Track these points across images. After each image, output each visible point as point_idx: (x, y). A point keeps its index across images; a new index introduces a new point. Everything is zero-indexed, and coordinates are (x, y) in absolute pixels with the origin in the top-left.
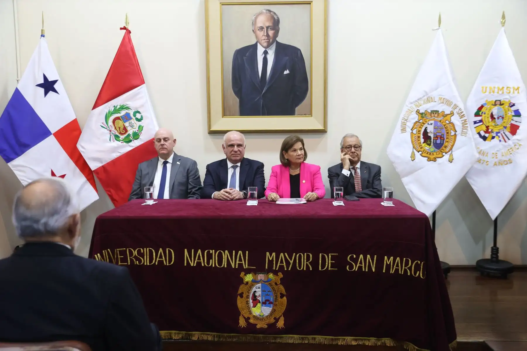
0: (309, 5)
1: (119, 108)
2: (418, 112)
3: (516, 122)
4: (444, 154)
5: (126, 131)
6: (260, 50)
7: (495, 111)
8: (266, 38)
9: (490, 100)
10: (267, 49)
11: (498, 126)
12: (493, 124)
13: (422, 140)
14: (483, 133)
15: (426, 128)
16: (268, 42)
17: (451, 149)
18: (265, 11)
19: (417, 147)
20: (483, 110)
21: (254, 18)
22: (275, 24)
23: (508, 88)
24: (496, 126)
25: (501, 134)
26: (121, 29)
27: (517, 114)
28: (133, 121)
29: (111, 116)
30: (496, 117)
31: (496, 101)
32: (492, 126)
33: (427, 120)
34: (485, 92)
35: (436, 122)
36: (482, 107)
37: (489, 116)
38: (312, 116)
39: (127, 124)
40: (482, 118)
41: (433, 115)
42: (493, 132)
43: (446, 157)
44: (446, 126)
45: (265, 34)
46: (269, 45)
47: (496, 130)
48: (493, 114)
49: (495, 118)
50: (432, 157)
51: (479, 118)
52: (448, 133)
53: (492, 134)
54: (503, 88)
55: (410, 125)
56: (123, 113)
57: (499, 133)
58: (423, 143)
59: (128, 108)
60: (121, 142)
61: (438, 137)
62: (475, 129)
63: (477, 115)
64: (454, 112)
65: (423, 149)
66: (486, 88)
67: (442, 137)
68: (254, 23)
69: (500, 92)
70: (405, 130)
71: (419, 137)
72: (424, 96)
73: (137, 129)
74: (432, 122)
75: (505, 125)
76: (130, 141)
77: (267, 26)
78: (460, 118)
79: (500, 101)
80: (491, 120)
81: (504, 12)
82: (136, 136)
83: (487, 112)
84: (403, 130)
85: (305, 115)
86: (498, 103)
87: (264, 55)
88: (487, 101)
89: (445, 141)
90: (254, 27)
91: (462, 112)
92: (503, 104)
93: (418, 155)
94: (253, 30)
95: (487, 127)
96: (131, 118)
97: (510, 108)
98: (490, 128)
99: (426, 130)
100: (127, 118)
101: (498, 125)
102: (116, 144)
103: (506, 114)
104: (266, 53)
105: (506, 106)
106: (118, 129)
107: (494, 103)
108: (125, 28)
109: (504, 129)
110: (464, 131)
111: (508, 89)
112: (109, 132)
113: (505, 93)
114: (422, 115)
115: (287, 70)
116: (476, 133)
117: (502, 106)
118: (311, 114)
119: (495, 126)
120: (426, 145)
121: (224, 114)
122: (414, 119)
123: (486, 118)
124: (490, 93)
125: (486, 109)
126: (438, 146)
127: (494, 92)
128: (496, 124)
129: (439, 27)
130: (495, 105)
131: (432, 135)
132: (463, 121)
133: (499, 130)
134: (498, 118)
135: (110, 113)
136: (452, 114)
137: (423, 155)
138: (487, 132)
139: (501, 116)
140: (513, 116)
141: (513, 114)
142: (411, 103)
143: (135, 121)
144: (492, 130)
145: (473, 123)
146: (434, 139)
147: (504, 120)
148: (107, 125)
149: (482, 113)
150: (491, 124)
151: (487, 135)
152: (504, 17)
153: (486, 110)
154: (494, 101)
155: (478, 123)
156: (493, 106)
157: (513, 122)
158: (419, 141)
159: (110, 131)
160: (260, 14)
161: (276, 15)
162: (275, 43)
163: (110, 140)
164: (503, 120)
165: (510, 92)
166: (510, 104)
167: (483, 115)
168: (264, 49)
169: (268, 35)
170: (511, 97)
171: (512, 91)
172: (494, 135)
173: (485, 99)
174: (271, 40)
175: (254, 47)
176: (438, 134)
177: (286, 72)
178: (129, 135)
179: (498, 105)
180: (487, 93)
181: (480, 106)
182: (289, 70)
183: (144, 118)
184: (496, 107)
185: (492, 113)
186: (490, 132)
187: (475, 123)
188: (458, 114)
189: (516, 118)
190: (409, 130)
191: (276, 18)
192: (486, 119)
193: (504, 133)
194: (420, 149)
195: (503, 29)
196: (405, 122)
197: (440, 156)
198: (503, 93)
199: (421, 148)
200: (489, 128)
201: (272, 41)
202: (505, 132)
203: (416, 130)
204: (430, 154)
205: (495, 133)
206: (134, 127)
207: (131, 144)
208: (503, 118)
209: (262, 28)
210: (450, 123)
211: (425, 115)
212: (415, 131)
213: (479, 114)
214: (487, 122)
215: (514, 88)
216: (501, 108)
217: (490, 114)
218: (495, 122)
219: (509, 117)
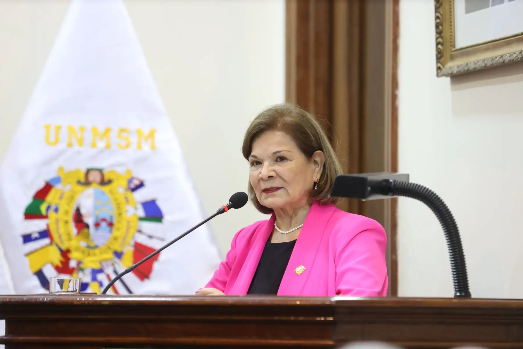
3: (150, 237)
7: (87, 202)
9: (70, 167)
11: (97, 251)
12: (83, 244)
14: (51, 274)
20: (51, 198)
23: (122, 130)
24: (92, 251)
25: (108, 276)
27: (153, 212)
30: (89, 220)
31: (88, 172)
32: (77, 249)
34: (57, 142)
36: (47, 188)
37: (70, 218)
40: (48, 226)
42: (81, 270)
47: (90, 263)
48: (83, 211)
49: (87, 226)
51: (38, 225)
53: (81, 275)
54: (108, 131)
57: (101, 271)
62: (27, 260)
63: (31, 213)
66: (59, 128)
69: (101, 144)
75: (117, 247)
79: (100, 171)
80: (74, 231)
83: (63, 207)
86: (95, 177)
88: (61, 169)
92: (110, 182)
95: (65, 254)
97: (129, 194)
98: (75, 256)
101: (96, 247)
103: (120, 214)
105: (120, 187)
107: (83, 179)
109: (116, 260)
111: (124, 135)
113: (114, 147)
116: (29, 272)
117: (106, 189)
119: (87, 250)
123: (60, 223)
124: (70, 145)
125: (58, 195)
127: (81, 142)
128: (92, 245)
130: (87, 183)
133: (101, 263)
134: (97, 225)
138: (62, 268)
139: (104, 220)
140: (141, 219)
141: (141, 213)
144: (79, 263)
145: (21, 240)
147: (116, 233)
149: (48, 208)
150: (76, 243)
153: (61, 198)
154: (83, 170)
155: (36, 239)
156: (79, 188)
157: (142, 240)
164: (111, 231)
165: (128, 146)
166: (130, 181)
167: (51, 214)
171: (134, 139)
172: (87, 279)
173: (56, 165)
179: (94, 185)
180: (62, 146)
181: (41, 185)
184: (90, 191)
185: (78, 210)
186: (73, 269)
187: (27, 238)
189: (149, 227)
192: (62, 230)
193: (115, 271)
198: (108, 147)
200: (70, 256)
205: (88, 272)
208: (111, 225)
213: (40, 211)
214: (64, 237)
215: (138, 132)
216: (103, 193)
217: (72, 212)
218: (87, 237)
219: (128, 222)
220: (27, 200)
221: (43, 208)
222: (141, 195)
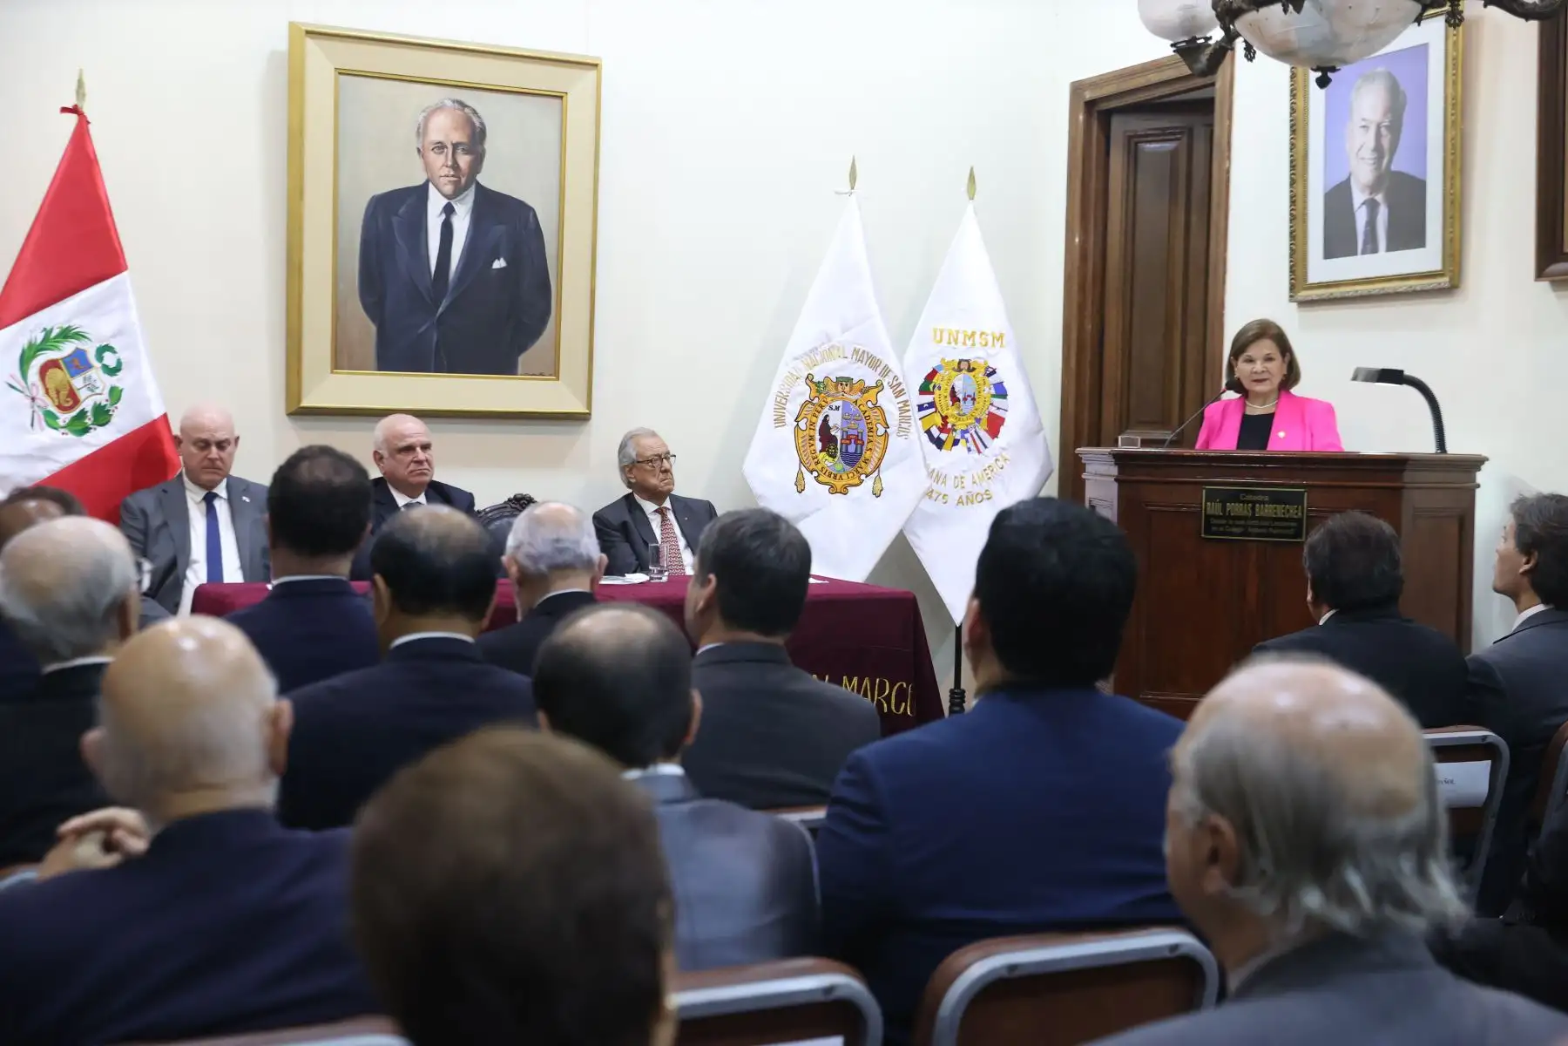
0: (557, 101)
1: (58, 336)
2: (809, 379)
3: (998, 408)
4: (863, 477)
5: (76, 401)
6: (436, 203)
7: (960, 382)
8: (452, 173)
9: (950, 358)
10: (452, 202)
11: (965, 417)
12: (956, 412)
13: (819, 446)
14: (935, 432)
15: (827, 416)
16: (456, 184)
17: (878, 467)
18: (449, 103)
19: (807, 462)
20: (936, 380)
21: (421, 118)
22: (475, 139)
23: (982, 334)
24: (962, 417)
25: (971, 435)
26: (64, 110)
27: (1001, 392)
28: (96, 374)
29: (34, 356)
30: (960, 396)
31: (960, 362)
32: (953, 416)
33: (829, 399)
34: (941, 341)
35: (845, 403)
36: (933, 373)
37: (948, 394)
38: (558, 379)
39: (78, 382)
40: (934, 399)
41: (840, 388)
42: (955, 430)
43: (868, 483)
44: (867, 414)
45: (450, 163)
46: (458, 191)
47: (960, 426)
48: (956, 390)
49: (959, 400)
50: (839, 484)
51: (927, 399)
52: (870, 430)
53: (954, 433)
54: (973, 334)
55: (793, 408)
56: (68, 348)
57: (966, 431)
58: (821, 451)
59: (79, 336)
60: (63, 430)
61: (850, 440)
63: (924, 390)
64: (885, 384)
65: (820, 466)
66: (942, 331)
67: (858, 440)
68: (422, 131)
69: (969, 343)
70: (783, 421)
71: (812, 438)
72: (823, 344)
73: (106, 395)
74: (839, 403)
75: (977, 415)
76: (86, 430)
77: (454, 142)
78: (896, 397)
79: (967, 361)
80: (950, 403)
81: (972, 169)
82: (102, 415)
83: (944, 386)
84: (780, 421)
85: (541, 375)
86: (964, 365)
87: (444, 216)
88: (943, 359)
89: (864, 448)
90: (421, 139)
91: (900, 384)
92: (974, 369)
93: (809, 478)
94: (419, 150)
95: (944, 418)
96: (90, 367)
97: (986, 378)
98: (951, 420)
99: (825, 420)
100: (78, 363)
101: (964, 415)
102: (48, 436)
103: (980, 392)
104: (449, 210)
105: (980, 374)
106: (53, 394)
107: (956, 367)
108: (75, 110)
109: (977, 424)
110: (903, 425)
111: (983, 336)
112: (28, 401)
113: (978, 345)
114: (818, 387)
115: (502, 259)
117: (971, 374)
118: (556, 374)
119: (958, 417)
120: (827, 457)
121: (337, 365)
122: (802, 394)
123: (941, 397)
124: (950, 343)
125: (941, 378)
126: (852, 459)
127: (956, 342)
128: (961, 413)
129: (853, 188)
130: (960, 370)
131: (838, 435)
132: (901, 405)
133: (967, 425)
134: (965, 399)
135: (34, 350)
136: (879, 386)
137: (820, 479)
138: (942, 429)
139: (969, 396)
140: (993, 396)
141: (993, 392)
142: (796, 359)
143: (101, 372)
144: (953, 425)
146: (842, 444)
147: (977, 405)
148: (26, 383)
149: (934, 387)
150: (951, 411)
151: (944, 436)
152: (972, 178)
153: (942, 380)
154: (957, 361)
155: (927, 408)
156: (954, 373)
157: (993, 410)
158: (812, 448)
159: (33, 399)
160: (439, 108)
161: (479, 117)
162: (473, 187)
163: (32, 425)
164: (973, 404)
165: (986, 345)
166: (987, 369)
167: (936, 391)
168: (445, 201)
169: (455, 166)
170: (988, 355)
171: (990, 339)
172: (958, 437)
173: (940, 356)
174: (463, 180)
175: (420, 193)
176: (850, 432)
177: (499, 264)
178: (83, 414)
179: (964, 371)
180: (944, 344)
181: (930, 370)
182: (505, 259)
183: (123, 366)
184: (961, 376)
185: (953, 388)
186: (950, 429)
187: (921, 408)
188: (891, 387)
189: (997, 401)
190: (790, 420)
191: (477, 124)
192: (943, 402)
193: (976, 432)
194: (813, 466)
195: (970, 206)
196: (784, 401)
197: (856, 481)
198: (973, 345)
199: (817, 463)
200: (948, 420)
201: (465, 180)
202: (978, 430)
203: (805, 420)
204: (835, 476)
205: (958, 432)
206: (98, 391)
207: (86, 437)
208: (974, 399)
209: (440, 147)
210: (875, 406)
211: (825, 387)
212: (802, 425)
213: (929, 389)
214: (944, 408)
216: (969, 378)
217: (949, 390)
218: (959, 407)
219: (985, 398)
220: (921, 381)
221: (931, 387)
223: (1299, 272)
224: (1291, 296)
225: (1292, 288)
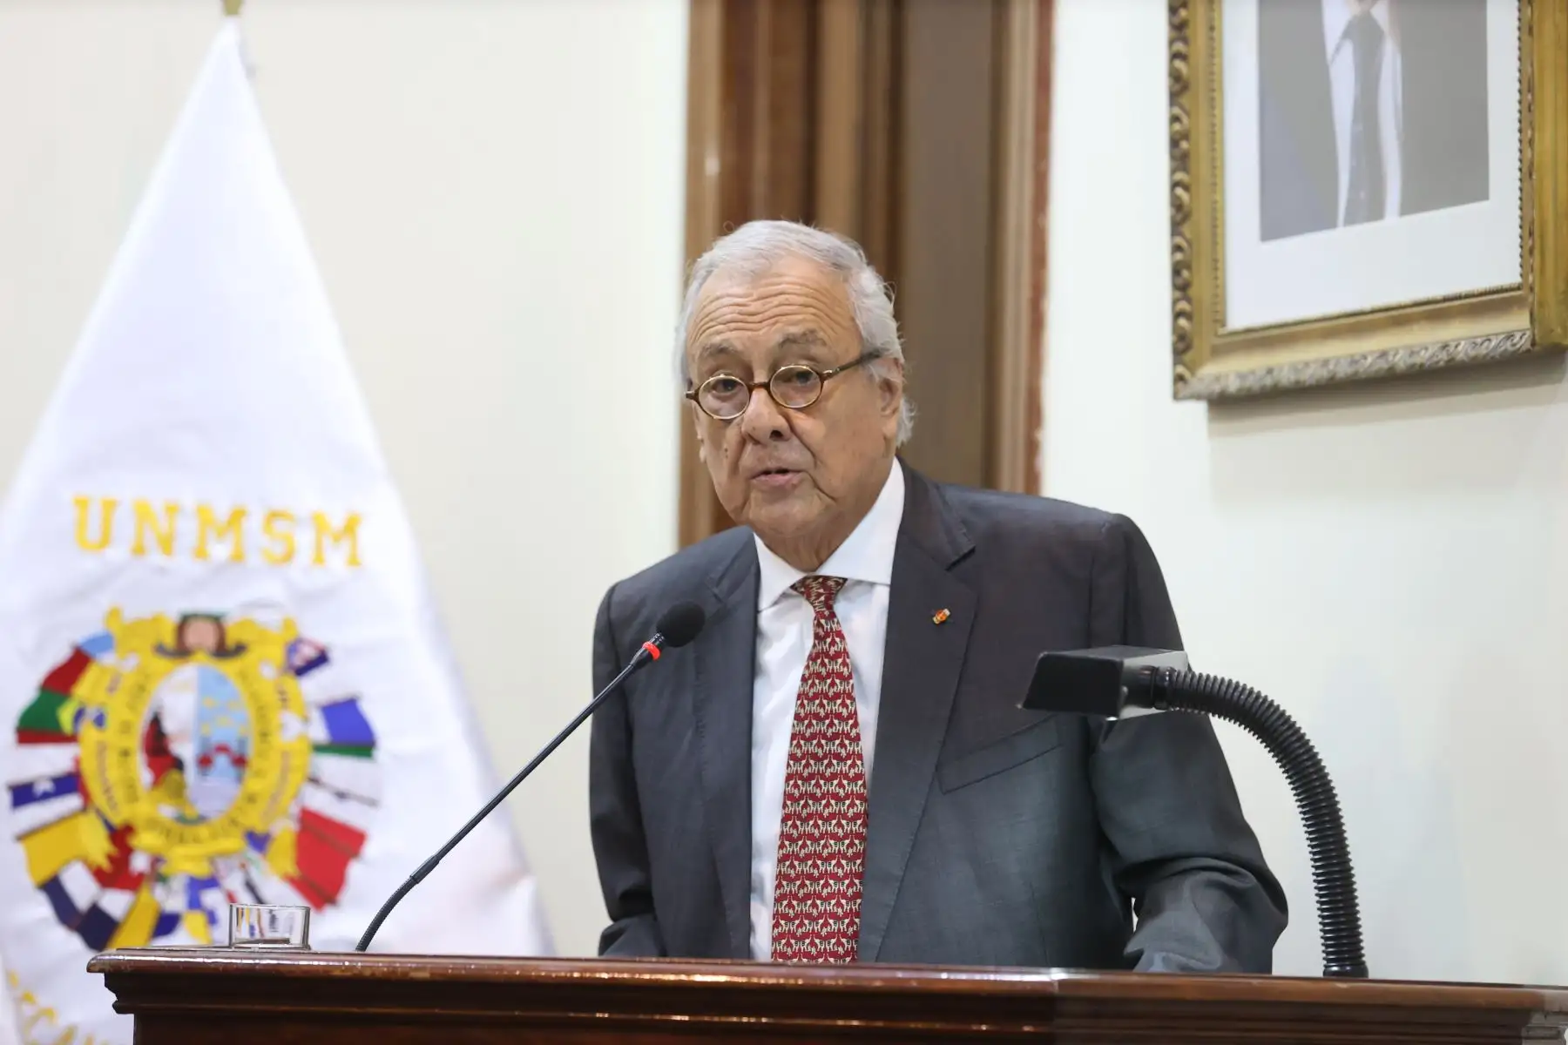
3: (342, 795)
7: (182, 700)
9: (140, 608)
11: (203, 831)
12: (167, 811)
14: (82, 889)
20: (87, 689)
23: (274, 516)
24: (189, 831)
25: (231, 898)
27: (350, 731)
30: (185, 750)
31: (184, 622)
32: (153, 824)
34: (105, 540)
36: (77, 663)
37: (135, 742)
40: (77, 761)
42: (161, 879)
47: (186, 862)
48: (169, 726)
49: (178, 764)
51: (49, 761)
53: (159, 891)
54: (238, 515)
57: (212, 882)
62: (20, 850)
63: (35, 728)
66: (110, 506)
69: (220, 551)
75: (254, 820)
79: (215, 619)
80: (145, 776)
83: (117, 713)
86: (201, 635)
88: (114, 613)
92: (240, 649)
95: (120, 836)
97: (291, 683)
98: (145, 843)
101: (201, 819)
103: (264, 735)
105: (265, 664)
107: (169, 639)
109: (253, 854)
111: (280, 526)
113: (254, 560)
116: (27, 881)
117: (230, 667)
119: (177, 827)
123: (108, 756)
124: (139, 551)
125: (106, 681)
127: (167, 544)
128: (190, 813)
130: (181, 651)
133: (212, 860)
134: (205, 762)
138: (116, 874)
139: (223, 749)
140: (319, 749)
141: (319, 731)
144: (156, 860)
145: (5, 798)
147: (253, 784)
149: (79, 715)
150: (150, 809)
151: (115, 902)
153: (112, 689)
154: (172, 618)
155: (46, 796)
156: (162, 664)
157: (320, 802)
164: (240, 779)
165: (288, 556)
166: (292, 648)
167: (88, 732)
170: (310, 598)
171: (304, 540)
172: (175, 902)
173: (105, 601)
179: (199, 657)
180: (117, 553)
181: (58, 655)
184: (188, 672)
185: (156, 721)
186: (141, 877)
187: (23, 795)
189: (336, 768)
192: (113, 774)
193: (251, 887)
195: (226, 38)
198: (238, 558)
200: (134, 842)
202: (257, 877)
205: (178, 884)
208: (240, 761)
213: (56, 722)
214: (119, 794)
215: (318, 523)
216: (222, 680)
217: (141, 726)
218: (178, 792)
219: (285, 755)
220: (25, 692)
221: (66, 716)
222: (320, 687)
223: (1200, 289)
224: (1179, 379)
225: (1182, 346)
